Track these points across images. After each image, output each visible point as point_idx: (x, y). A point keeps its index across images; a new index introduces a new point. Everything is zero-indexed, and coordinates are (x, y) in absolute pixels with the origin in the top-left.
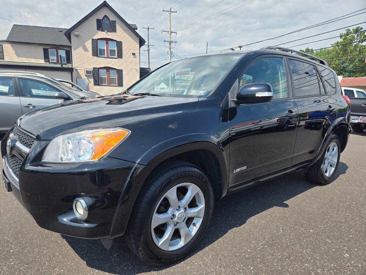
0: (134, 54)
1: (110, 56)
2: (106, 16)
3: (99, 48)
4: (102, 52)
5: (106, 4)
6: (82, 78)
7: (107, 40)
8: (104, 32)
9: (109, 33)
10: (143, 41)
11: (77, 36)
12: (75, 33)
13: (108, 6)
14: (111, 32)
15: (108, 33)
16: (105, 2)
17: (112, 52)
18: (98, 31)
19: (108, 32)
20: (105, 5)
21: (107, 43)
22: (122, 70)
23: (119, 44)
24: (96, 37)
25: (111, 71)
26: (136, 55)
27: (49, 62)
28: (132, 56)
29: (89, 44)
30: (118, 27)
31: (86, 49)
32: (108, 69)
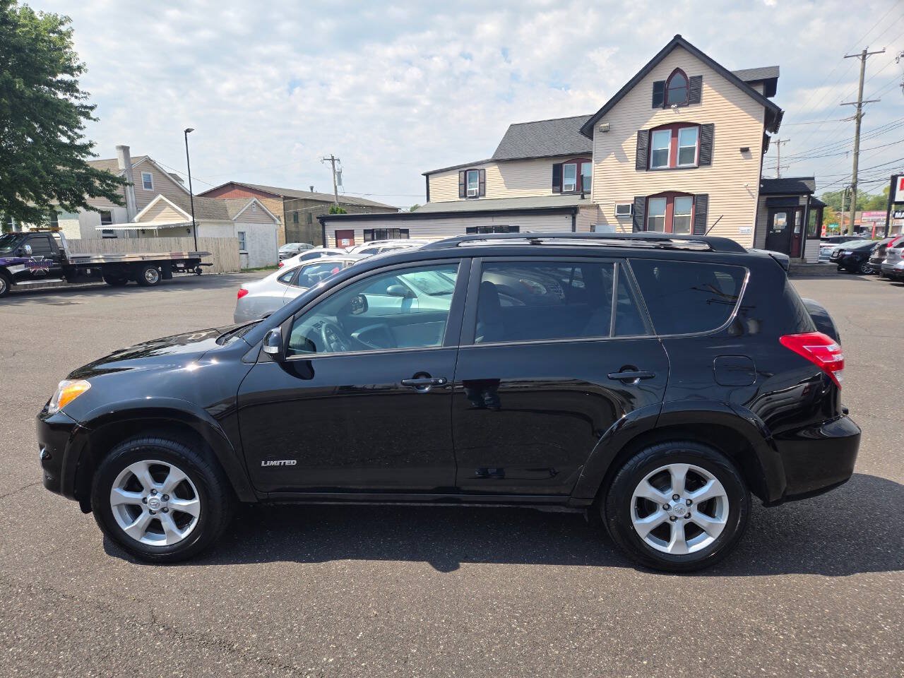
0: (745, 150)
1: (680, 163)
2: (677, 70)
3: (652, 150)
4: (660, 157)
5: (682, 43)
6: (608, 224)
7: (675, 127)
8: (670, 108)
9: (681, 110)
10: (776, 112)
11: (606, 131)
12: (602, 125)
13: (685, 45)
14: (687, 106)
15: (679, 109)
16: (678, 37)
17: (686, 154)
18: (655, 110)
19: (679, 106)
20: (678, 44)
21: (675, 135)
22: (707, 195)
23: (706, 132)
24: (647, 127)
25: (679, 201)
26: (751, 151)
27: (561, 191)
28: (740, 156)
29: (630, 145)
30: (707, 91)
31: (622, 158)
32: (670, 196)
